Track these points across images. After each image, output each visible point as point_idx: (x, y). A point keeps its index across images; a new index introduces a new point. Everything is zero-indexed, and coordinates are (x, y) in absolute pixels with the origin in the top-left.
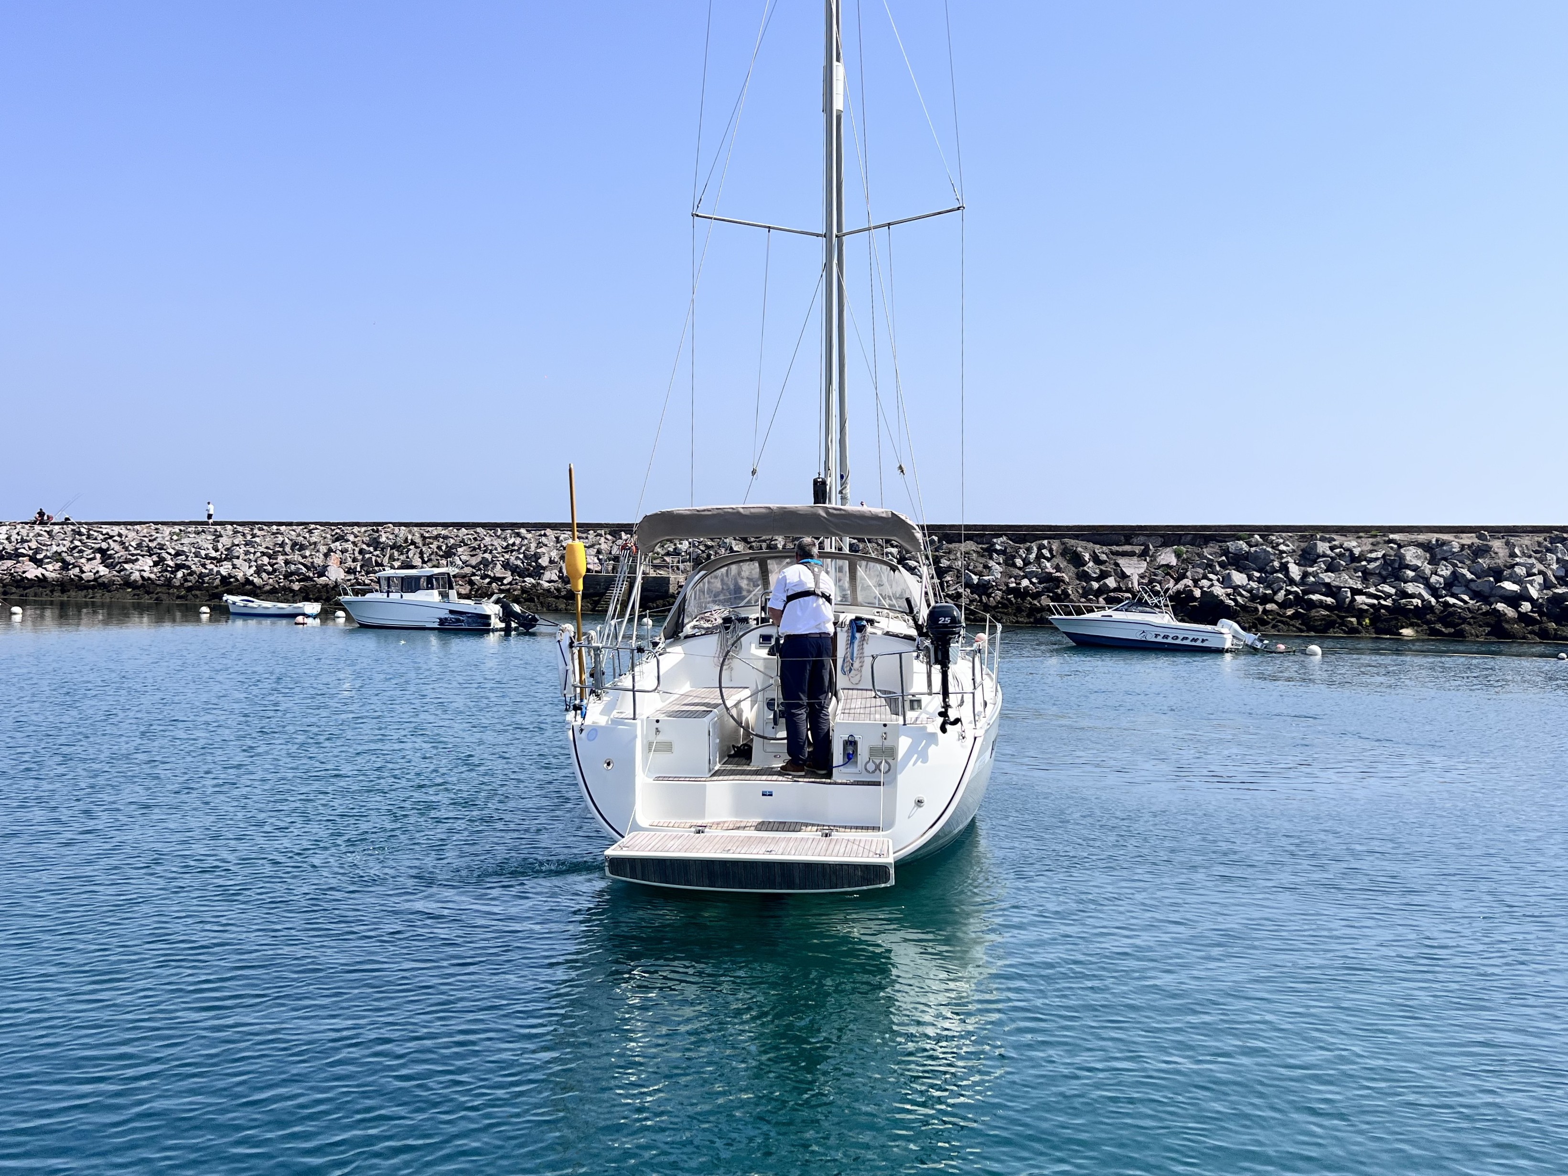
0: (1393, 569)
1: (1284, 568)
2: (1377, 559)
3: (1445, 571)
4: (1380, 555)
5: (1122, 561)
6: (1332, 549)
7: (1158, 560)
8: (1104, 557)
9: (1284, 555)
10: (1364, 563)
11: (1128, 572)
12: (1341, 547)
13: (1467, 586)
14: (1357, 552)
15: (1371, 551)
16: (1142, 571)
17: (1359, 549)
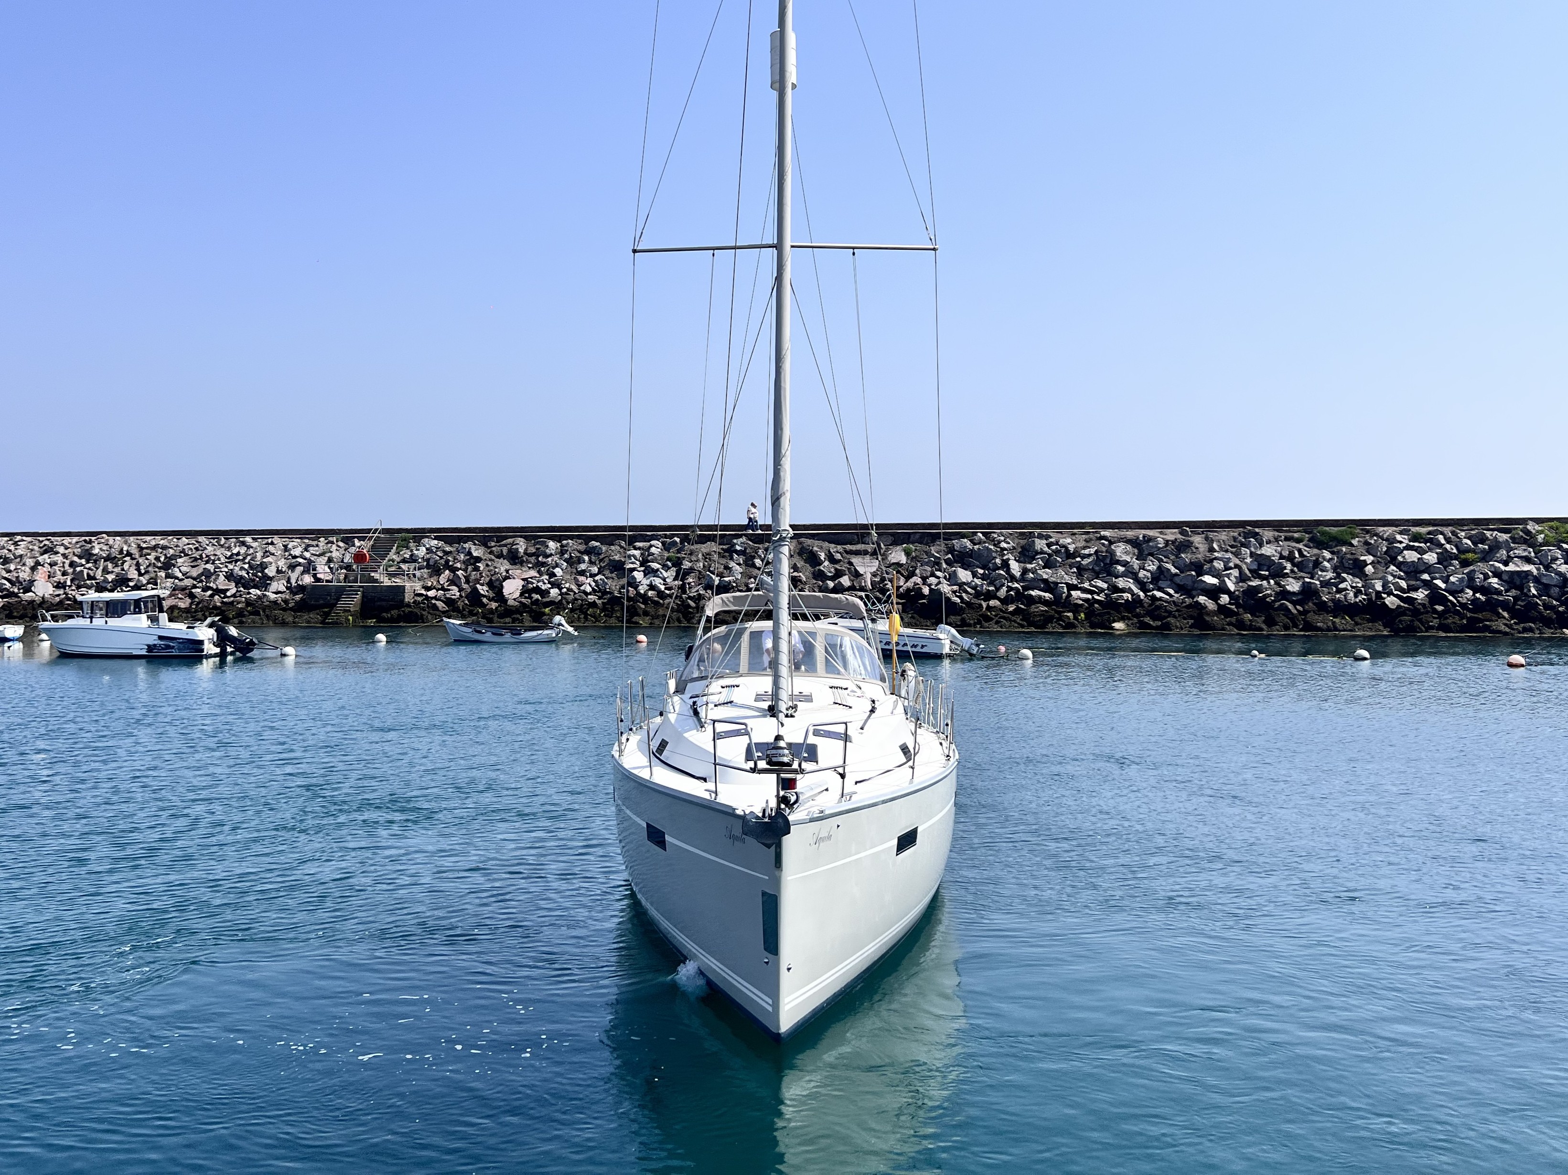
0: (1105, 564)
1: (1006, 565)
2: (1090, 555)
3: (1152, 565)
4: (1092, 551)
5: (855, 560)
6: (1049, 545)
7: (889, 558)
8: (838, 556)
9: (1005, 552)
10: (1078, 559)
11: (861, 570)
12: (1057, 543)
13: (1171, 580)
14: (1071, 548)
15: (1084, 548)
16: (874, 569)
17: (1074, 546)
